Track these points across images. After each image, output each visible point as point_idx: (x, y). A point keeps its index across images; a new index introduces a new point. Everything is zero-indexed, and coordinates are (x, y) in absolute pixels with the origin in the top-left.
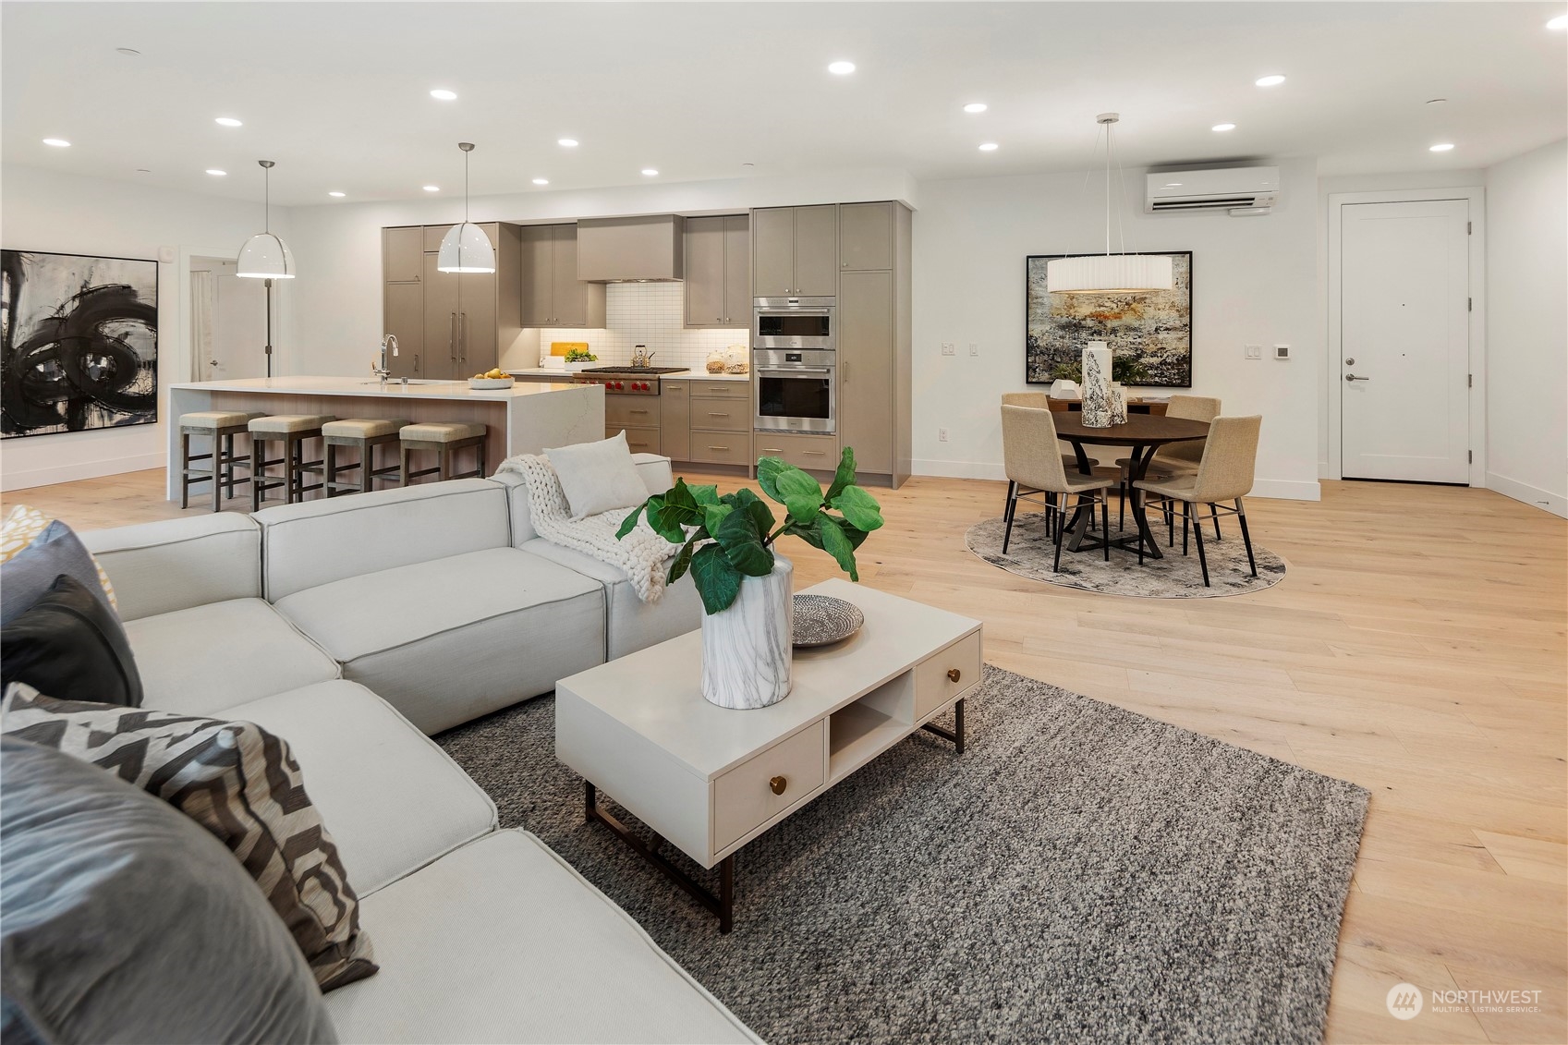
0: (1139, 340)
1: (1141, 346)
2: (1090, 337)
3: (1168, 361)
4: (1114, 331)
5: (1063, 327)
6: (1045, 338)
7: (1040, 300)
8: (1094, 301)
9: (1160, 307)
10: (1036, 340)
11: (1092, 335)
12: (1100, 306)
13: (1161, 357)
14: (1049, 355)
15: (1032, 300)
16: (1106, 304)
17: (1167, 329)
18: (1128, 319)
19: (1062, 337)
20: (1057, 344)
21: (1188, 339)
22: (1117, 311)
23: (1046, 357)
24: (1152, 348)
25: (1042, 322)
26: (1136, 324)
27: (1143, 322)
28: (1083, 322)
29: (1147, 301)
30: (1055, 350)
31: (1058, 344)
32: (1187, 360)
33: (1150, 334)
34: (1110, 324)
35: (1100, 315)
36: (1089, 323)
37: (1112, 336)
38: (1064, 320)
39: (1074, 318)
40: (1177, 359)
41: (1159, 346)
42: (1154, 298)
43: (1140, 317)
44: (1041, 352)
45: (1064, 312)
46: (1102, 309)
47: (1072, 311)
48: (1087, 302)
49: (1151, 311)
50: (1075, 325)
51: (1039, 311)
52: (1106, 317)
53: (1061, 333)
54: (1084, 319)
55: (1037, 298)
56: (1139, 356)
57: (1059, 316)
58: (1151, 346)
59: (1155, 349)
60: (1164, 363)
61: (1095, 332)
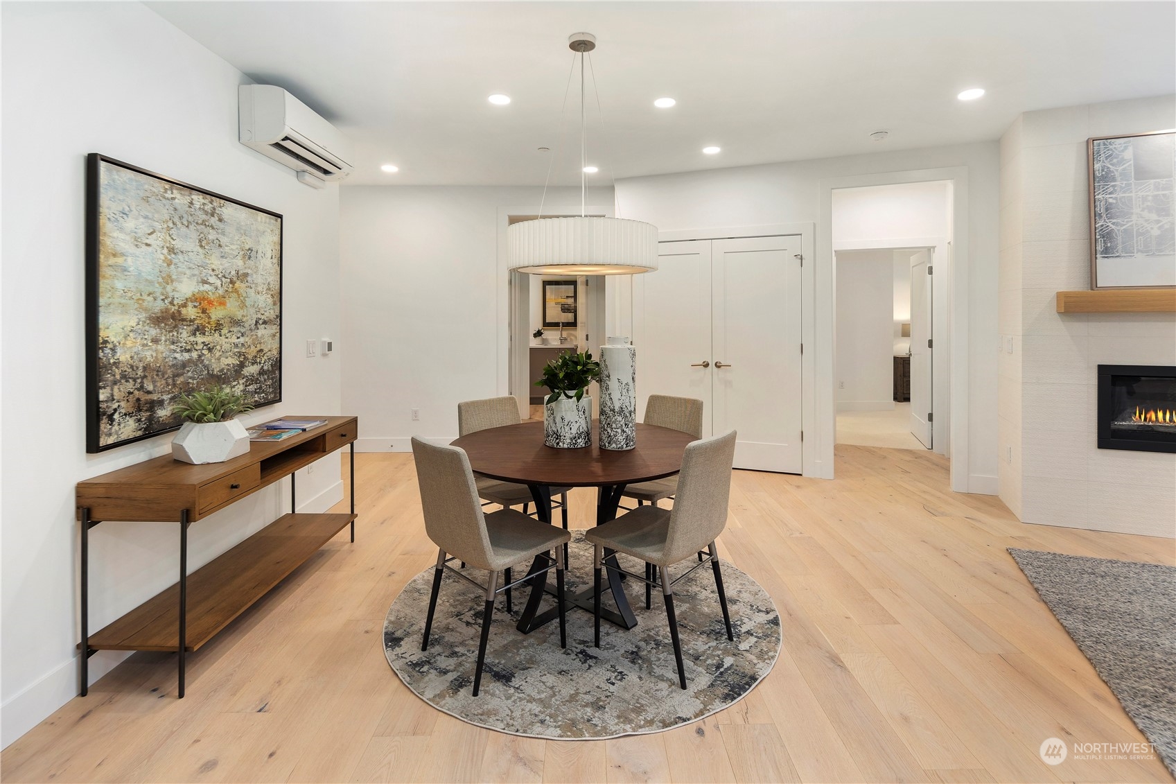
0: (242, 340)
1: (243, 350)
2: (192, 339)
3: (265, 368)
4: (218, 327)
5: (158, 320)
6: (129, 344)
7: (120, 260)
8: (196, 272)
9: (260, 289)
10: (113, 350)
11: (194, 334)
12: (205, 282)
13: (260, 363)
14: (135, 380)
15: (107, 258)
16: (212, 280)
17: (265, 322)
18: (232, 308)
19: (156, 341)
20: (148, 353)
21: (278, 335)
22: (221, 292)
23: (130, 386)
24: (252, 351)
25: (124, 309)
26: (239, 315)
27: (245, 310)
28: (184, 311)
29: (249, 279)
30: (145, 368)
31: (149, 355)
32: (278, 364)
33: (251, 330)
34: (216, 314)
35: (204, 299)
36: (191, 312)
37: (217, 335)
38: (158, 306)
39: (172, 303)
40: (272, 365)
41: (258, 349)
42: (255, 276)
43: (243, 305)
44: (125, 377)
45: (158, 290)
46: (207, 287)
47: (169, 288)
48: (188, 272)
49: (252, 292)
50: (173, 317)
51: (119, 285)
52: (210, 303)
53: (154, 332)
54: (185, 305)
55: (114, 255)
56: (242, 365)
57: (150, 298)
58: (253, 347)
59: (254, 354)
60: (262, 372)
61: (197, 329)
